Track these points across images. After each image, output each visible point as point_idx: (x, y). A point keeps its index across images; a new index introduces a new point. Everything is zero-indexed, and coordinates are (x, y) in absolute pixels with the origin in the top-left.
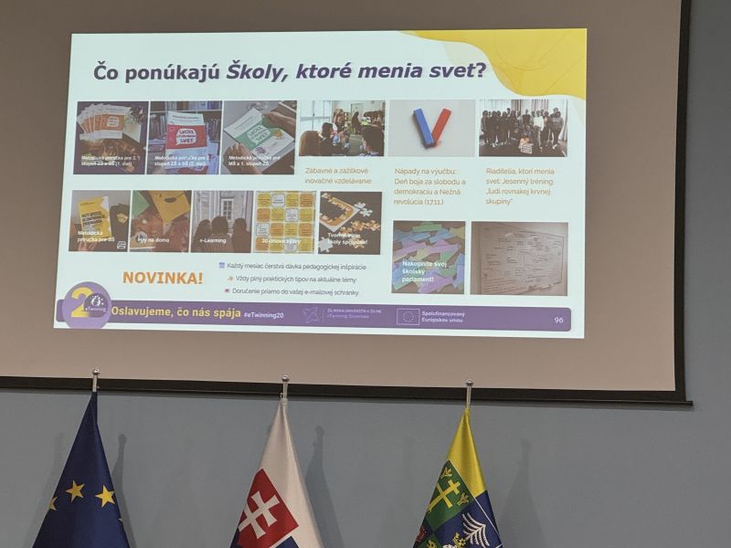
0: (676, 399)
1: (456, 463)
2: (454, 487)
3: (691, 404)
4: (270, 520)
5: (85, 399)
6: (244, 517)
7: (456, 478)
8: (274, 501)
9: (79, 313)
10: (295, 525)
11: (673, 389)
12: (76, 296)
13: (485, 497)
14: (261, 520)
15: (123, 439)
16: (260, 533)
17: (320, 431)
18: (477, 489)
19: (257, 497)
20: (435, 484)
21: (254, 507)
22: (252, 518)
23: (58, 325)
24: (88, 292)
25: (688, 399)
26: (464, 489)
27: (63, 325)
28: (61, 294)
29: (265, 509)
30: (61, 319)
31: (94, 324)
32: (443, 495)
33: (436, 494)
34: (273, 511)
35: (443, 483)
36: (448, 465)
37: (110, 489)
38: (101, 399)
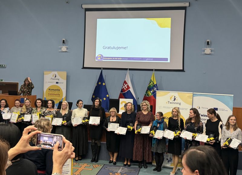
0: (183, 71)
1: (152, 80)
2: (152, 83)
3: (185, 71)
4: (127, 87)
5: (101, 70)
6: (123, 87)
7: (152, 82)
8: (127, 85)
9: (99, 58)
10: (130, 88)
11: (182, 69)
12: (98, 56)
13: (156, 84)
14: (125, 87)
15: (105, 76)
16: (125, 89)
17: (133, 75)
18: (155, 83)
19: (125, 84)
20: (149, 82)
21: (124, 85)
22: (124, 87)
23: (96, 60)
24: (100, 56)
25: (184, 70)
26: (153, 83)
27: (97, 60)
28: (96, 56)
29: (126, 86)
30: (96, 59)
31: (101, 60)
32: (150, 84)
33: (149, 84)
34: (127, 86)
35: (150, 82)
36: (151, 80)
37: (104, 83)
38: (103, 70)
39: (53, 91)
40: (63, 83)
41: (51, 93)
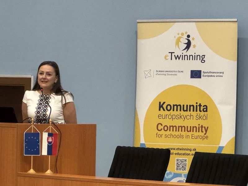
39: (175, 113)
40: (220, 74)
41: (168, 122)
